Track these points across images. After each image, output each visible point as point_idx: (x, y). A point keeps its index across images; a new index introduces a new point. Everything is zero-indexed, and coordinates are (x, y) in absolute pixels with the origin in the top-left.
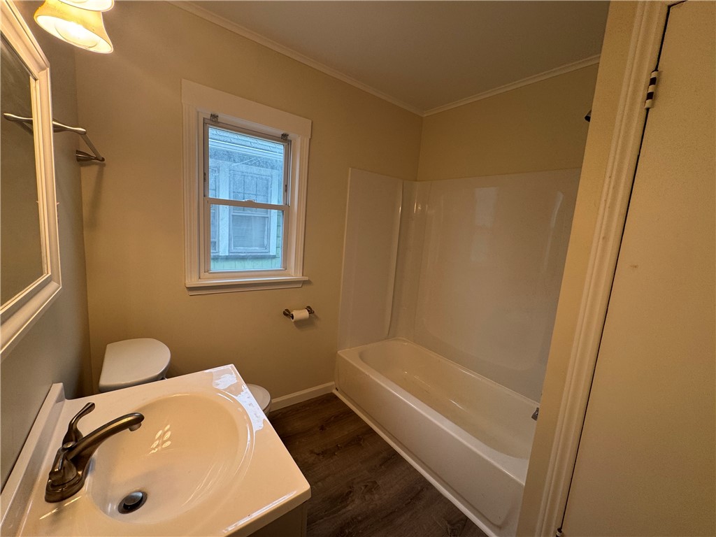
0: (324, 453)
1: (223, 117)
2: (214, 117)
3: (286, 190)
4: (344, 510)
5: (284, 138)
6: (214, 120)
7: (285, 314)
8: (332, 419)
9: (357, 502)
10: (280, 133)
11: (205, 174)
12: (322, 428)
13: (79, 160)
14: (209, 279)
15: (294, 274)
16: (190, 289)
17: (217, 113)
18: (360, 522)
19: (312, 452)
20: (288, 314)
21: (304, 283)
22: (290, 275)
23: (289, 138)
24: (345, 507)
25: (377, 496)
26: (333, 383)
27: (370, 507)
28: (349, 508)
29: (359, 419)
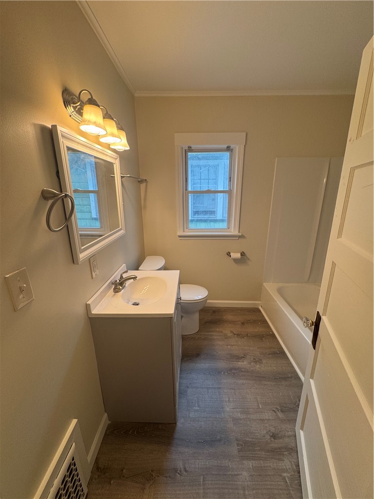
0: (238, 335)
1: (193, 147)
2: (190, 147)
3: (230, 181)
4: (236, 363)
5: (228, 149)
6: (190, 149)
7: (227, 254)
8: (252, 321)
9: (245, 363)
10: (225, 146)
11: (186, 179)
12: (243, 323)
13: (139, 182)
14: (189, 232)
15: (234, 231)
16: (180, 236)
17: (190, 145)
18: (242, 371)
19: (232, 332)
20: (229, 254)
21: (240, 237)
22: (231, 232)
23: (231, 148)
24: (237, 362)
25: (258, 366)
26: (260, 302)
27: (252, 369)
28: (239, 363)
29: (269, 327)
